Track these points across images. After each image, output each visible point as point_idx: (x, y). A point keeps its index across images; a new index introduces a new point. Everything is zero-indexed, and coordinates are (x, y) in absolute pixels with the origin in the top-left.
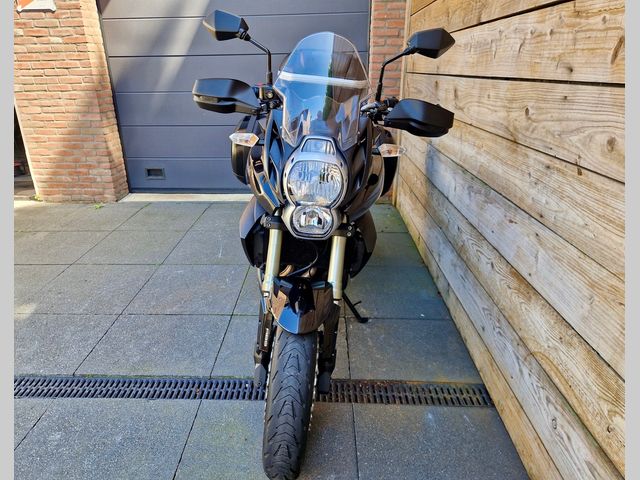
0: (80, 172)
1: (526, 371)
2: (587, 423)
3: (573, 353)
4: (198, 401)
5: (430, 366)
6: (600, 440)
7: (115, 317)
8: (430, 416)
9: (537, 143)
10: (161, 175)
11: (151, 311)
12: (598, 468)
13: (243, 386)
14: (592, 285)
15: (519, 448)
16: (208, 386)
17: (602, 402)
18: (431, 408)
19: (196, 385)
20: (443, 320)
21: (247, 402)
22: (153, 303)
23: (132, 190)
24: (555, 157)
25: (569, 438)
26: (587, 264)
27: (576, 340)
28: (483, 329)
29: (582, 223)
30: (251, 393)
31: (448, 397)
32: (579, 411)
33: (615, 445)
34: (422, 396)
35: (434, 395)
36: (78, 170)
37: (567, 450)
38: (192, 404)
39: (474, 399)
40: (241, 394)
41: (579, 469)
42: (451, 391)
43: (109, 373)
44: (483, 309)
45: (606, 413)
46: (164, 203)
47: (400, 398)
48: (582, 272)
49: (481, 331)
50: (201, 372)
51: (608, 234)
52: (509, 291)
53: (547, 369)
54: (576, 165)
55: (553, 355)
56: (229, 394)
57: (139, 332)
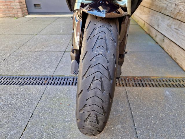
4: (45, 86)
5: (160, 70)
7: (12, 52)
8: (168, 93)
10: (40, 7)
11: (29, 50)
13: (69, 80)
16: (51, 79)
18: (166, 88)
19: (46, 79)
20: (161, 52)
21: (70, 86)
22: (30, 47)
23: (29, 13)
30: (73, 83)
31: (174, 84)
34: (160, 84)
35: (166, 82)
36: (7, 3)
38: (43, 87)
40: (68, 83)
42: (175, 81)
43: (4, 74)
47: (149, 84)
50: (48, 73)
56: (62, 83)
57: (22, 58)
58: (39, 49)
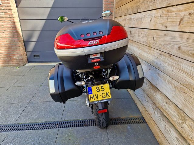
0: (11, 56)
1: (156, 112)
2: (175, 126)
3: (170, 106)
4: (58, 129)
5: (127, 112)
6: (179, 131)
7: (27, 104)
8: (129, 127)
9: (157, 47)
10: (39, 57)
11: (39, 101)
12: (179, 139)
13: (72, 123)
14: (175, 87)
15: (155, 135)
16: (61, 124)
17: (179, 120)
18: (129, 125)
19: (57, 124)
20: (129, 98)
21: (74, 128)
22: (40, 98)
23: (29, 62)
24: (162, 51)
25: (170, 131)
26: (173, 81)
27: (171, 103)
28: (142, 101)
29: (171, 70)
30: (75, 125)
31: (133, 121)
32: (173, 123)
33: (184, 132)
34: (126, 121)
35: (129, 121)
36: (10, 56)
37: (170, 134)
38: (56, 130)
39: (141, 121)
40: (72, 125)
41: (173, 140)
42: (134, 119)
43: (27, 122)
44: (142, 95)
45: (181, 123)
46: (40, 66)
47: (120, 122)
48: (172, 84)
49: (141, 101)
50: (58, 120)
51: (179, 73)
52: (150, 90)
53: (162, 111)
54: (169, 54)
55: (164, 107)
56: (68, 126)
57: (36, 108)
58: (47, 100)
